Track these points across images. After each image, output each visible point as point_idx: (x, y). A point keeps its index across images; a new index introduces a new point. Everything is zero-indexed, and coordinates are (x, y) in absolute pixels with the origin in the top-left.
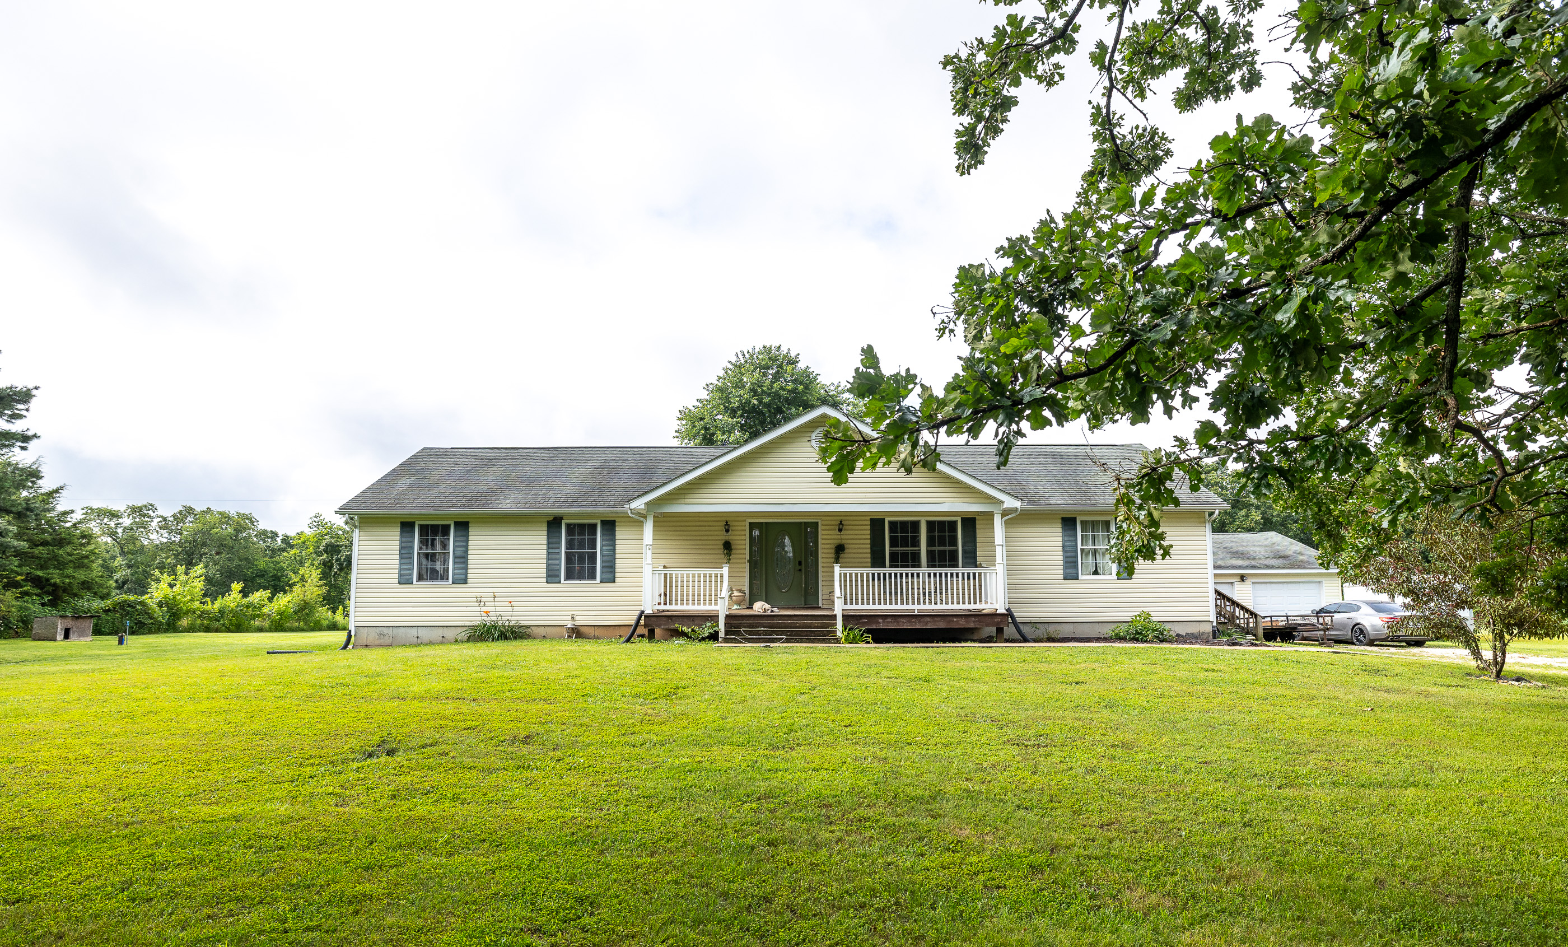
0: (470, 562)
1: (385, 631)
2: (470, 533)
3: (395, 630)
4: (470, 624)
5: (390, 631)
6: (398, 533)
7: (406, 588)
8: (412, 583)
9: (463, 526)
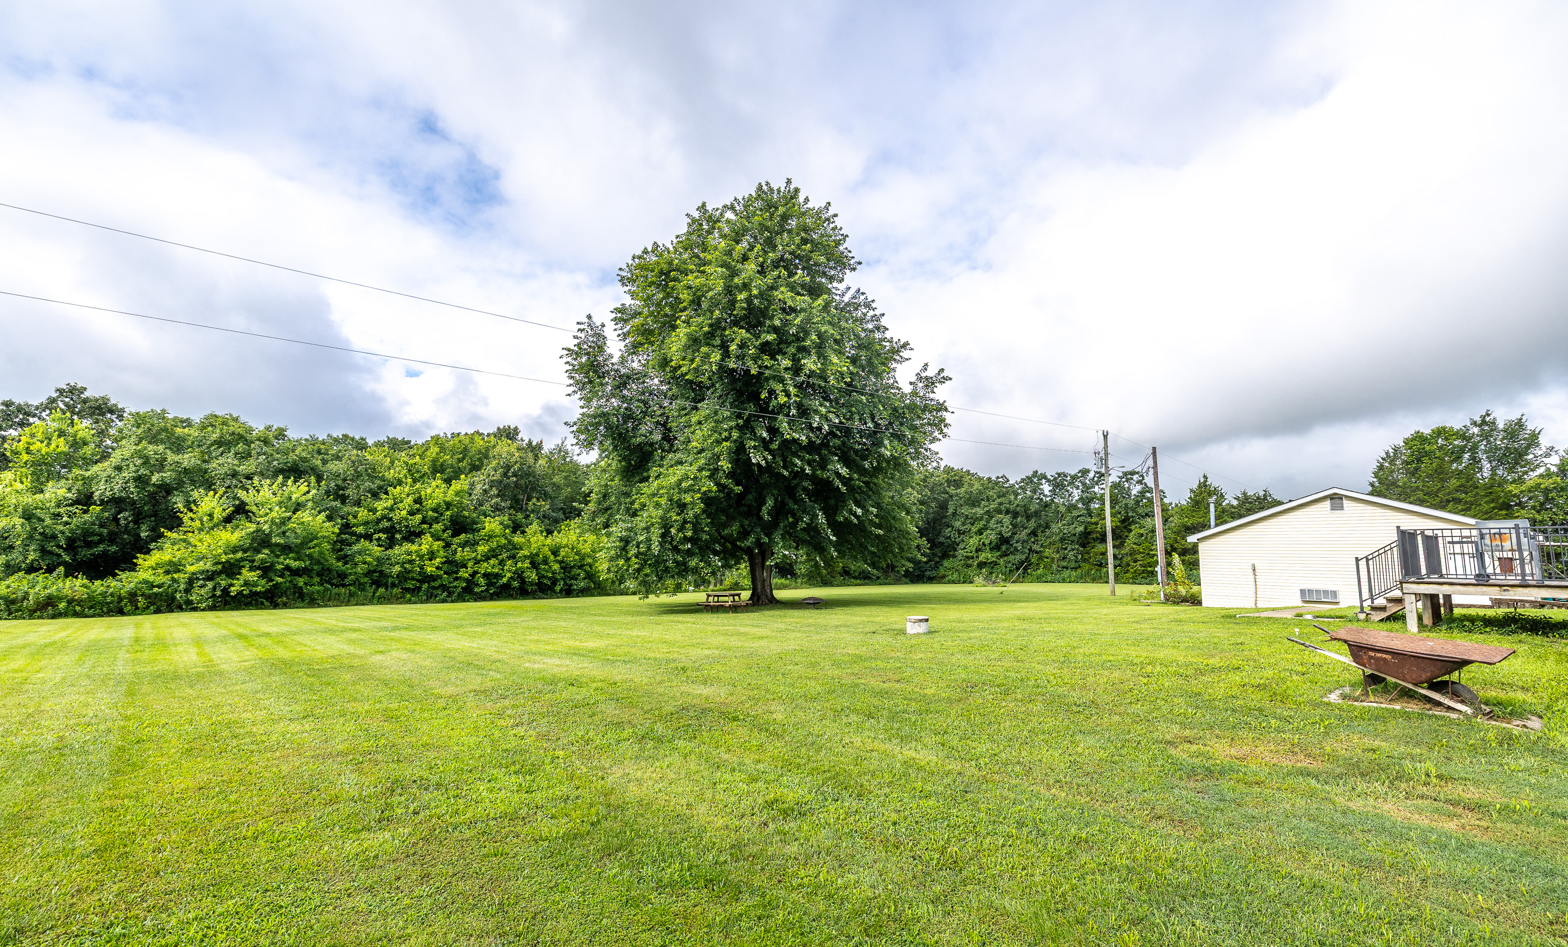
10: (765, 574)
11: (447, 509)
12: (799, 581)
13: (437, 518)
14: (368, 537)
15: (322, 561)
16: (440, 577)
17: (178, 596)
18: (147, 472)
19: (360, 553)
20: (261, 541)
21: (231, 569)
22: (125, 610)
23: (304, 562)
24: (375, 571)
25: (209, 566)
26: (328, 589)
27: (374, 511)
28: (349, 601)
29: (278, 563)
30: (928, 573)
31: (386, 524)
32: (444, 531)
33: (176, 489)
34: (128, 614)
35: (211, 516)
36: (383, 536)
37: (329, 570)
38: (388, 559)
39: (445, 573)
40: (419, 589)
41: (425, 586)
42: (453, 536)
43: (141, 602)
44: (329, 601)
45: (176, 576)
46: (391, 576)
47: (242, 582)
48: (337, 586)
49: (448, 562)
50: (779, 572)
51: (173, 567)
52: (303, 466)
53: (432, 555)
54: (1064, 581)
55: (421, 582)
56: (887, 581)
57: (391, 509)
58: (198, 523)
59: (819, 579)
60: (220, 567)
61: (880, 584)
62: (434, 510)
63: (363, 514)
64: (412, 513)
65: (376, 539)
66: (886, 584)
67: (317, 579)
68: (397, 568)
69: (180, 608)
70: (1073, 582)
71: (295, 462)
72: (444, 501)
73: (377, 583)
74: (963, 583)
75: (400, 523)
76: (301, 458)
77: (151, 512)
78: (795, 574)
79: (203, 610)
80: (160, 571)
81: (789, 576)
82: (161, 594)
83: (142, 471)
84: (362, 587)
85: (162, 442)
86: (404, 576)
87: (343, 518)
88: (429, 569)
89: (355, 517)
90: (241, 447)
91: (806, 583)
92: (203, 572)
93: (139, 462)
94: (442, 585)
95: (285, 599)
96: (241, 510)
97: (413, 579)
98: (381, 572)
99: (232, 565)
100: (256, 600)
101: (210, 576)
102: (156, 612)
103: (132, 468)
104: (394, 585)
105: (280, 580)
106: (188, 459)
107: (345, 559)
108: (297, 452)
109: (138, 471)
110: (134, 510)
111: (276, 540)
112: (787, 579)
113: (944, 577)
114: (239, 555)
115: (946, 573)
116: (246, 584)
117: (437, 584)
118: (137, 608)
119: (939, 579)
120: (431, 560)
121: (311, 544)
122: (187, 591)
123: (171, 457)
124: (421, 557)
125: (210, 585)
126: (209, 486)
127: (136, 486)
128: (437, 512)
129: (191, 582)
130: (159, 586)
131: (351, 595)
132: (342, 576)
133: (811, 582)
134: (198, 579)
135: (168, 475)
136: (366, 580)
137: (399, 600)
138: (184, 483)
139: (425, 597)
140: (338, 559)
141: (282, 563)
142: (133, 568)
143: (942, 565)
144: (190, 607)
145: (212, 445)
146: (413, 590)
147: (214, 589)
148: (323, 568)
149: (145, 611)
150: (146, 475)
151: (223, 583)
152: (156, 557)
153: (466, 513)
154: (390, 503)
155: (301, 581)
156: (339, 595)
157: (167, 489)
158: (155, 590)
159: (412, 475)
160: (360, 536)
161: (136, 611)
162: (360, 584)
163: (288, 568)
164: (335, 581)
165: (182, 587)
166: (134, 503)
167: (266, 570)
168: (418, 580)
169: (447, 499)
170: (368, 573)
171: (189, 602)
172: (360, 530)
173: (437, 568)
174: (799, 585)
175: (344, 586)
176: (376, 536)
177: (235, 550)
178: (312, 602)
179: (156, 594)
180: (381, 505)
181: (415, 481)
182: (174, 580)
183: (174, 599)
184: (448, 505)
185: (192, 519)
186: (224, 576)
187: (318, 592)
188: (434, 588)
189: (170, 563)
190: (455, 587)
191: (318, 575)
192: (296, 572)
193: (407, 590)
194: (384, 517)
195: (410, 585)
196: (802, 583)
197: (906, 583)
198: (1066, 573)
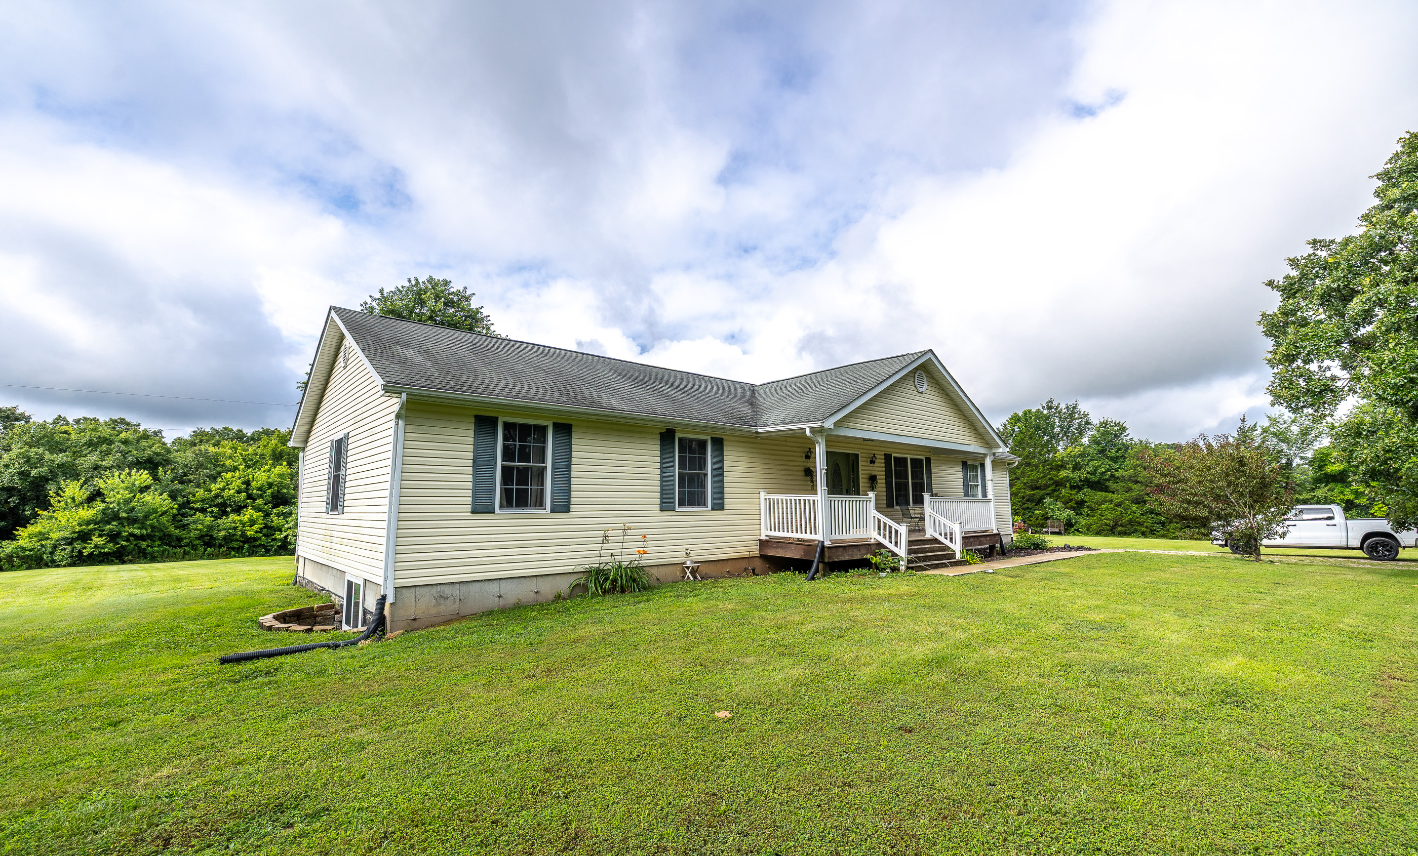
0: (573, 481)
1: (448, 590)
2: (574, 441)
3: (464, 588)
4: (579, 569)
5: (455, 591)
6: (472, 433)
7: (483, 520)
8: (492, 512)
9: (564, 430)
11: (270, 488)
13: (261, 495)
14: (203, 510)
15: (163, 529)
16: (259, 539)
17: (45, 556)
18: (29, 468)
19: (195, 522)
20: (110, 516)
21: (84, 537)
22: (4, 568)
23: (146, 530)
24: (207, 535)
25: (67, 534)
26: (166, 549)
27: (210, 491)
28: (183, 558)
29: (125, 531)
31: (219, 500)
32: (266, 504)
33: (51, 480)
34: (6, 570)
35: (73, 499)
36: (215, 509)
37: (170, 536)
38: (218, 526)
39: (264, 535)
40: (243, 547)
41: (246, 546)
42: (273, 507)
43: (17, 562)
44: (167, 558)
45: (43, 543)
46: (218, 539)
47: (92, 545)
48: (175, 547)
49: (266, 526)
51: (42, 536)
52: (157, 459)
53: (252, 522)
55: (244, 542)
57: (223, 489)
58: (62, 504)
60: (76, 535)
62: (259, 489)
63: (200, 493)
64: (239, 492)
65: (210, 512)
67: (159, 542)
68: (223, 533)
69: (47, 566)
71: (150, 455)
72: (267, 482)
73: (208, 544)
75: (230, 500)
76: (155, 453)
77: (33, 496)
79: (65, 566)
80: (35, 539)
82: (32, 555)
83: (25, 468)
84: (194, 547)
85: (43, 445)
86: (228, 539)
87: (184, 497)
88: (250, 533)
89: (194, 496)
90: (104, 447)
92: (64, 539)
93: (21, 461)
94: (260, 545)
95: (130, 557)
96: (97, 495)
97: (237, 540)
98: (211, 536)
99: (86, 534)
100: (108, 559)
101: (70, 542)
102: (27, 569)
103: (17, 465)
104: (220, 546)
105: (124, 543)
106: (60, 458)
107: (184, 527)
108: (153, 449)
109: (21, 467)
110: (20, 495)
111: (123, 515)
114: (91, 526)
116: (96, 546)
117: (257, 543)
118: (13, 566)
120: (251, 526)
121: (152, 517)
122: (52, 553)
123: (48, 456)
124: (244, 525)
125: (69, 548)
126: (76, 476)
127: (20, 479)
128: (261, 491)
129: (55, 547)
130: (30, 550)
131: (185, 553)
132: (179, 539)
134: (60, 545)
135: (44, 470)
136: (198, 542)
137: (226, 556)
138: (58, 475)
139: (247, 554)
140: (176, 528)
141: (128, 531)
142: (14, 538)
144: (54, 564)
145: (83, 446)
146: (238, 548)
147: (72, 551)
148: (164, 534)
149: (19, 568)
150: (27, 470)
151: (78, 547)
152: (31, 529)
153: (285, 491)
154: (222, 485)
155: (144, 545)
156: (175, 554)
157: (43, 480)
158: (27, 553)
159: (246, 462)
160: (197, 510)
161: (12, 568)
162: (193, 545)
163: (132, 535)
164: (173, 544)
165: (49, 550)
166: (20, 491)
167: (113, 537)
168: (241, 541)
169: (269, 480)
170: (201, 537)
171: (53, 561)
172: (198, 505)
173: (256, 532)
175: (180, 547)
176: (210, 510)
177: (88, 523)
178: (153, 559)
179: (28, 556)
180: (215, 487)
181: (248, 467)
182: (42, 546)
183: (41, 559)
184: (270, 485)
185: (59, 502)
186: (80, 542)
187: (158, 551)
188: (254, 546)
189: (40, 533)
190: (272, 546)
191: (160, 539)
192: (142, 538)
193: (233, 549)
194: (217, 496)
195: (235, 545)
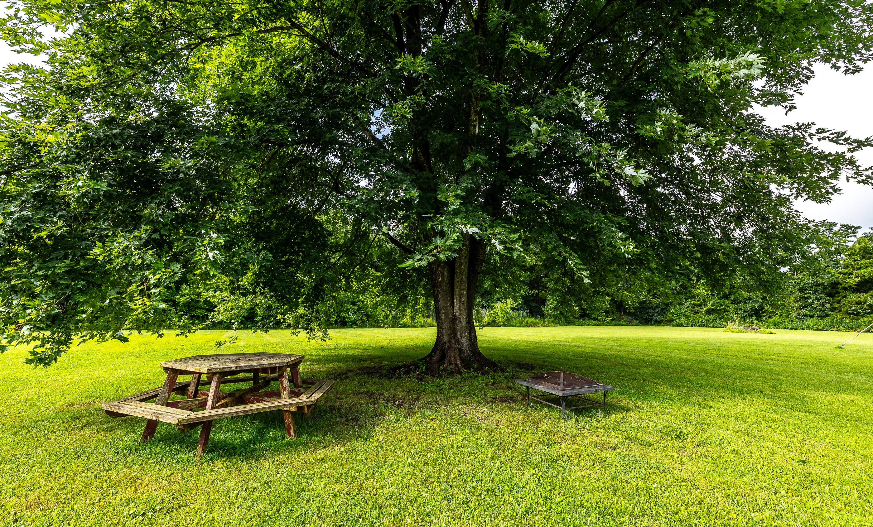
10: (456, 306)
12: (547, 320)
30: (655, 317)
50: (530, 313)
54: (809, 328)
56: (620, 323)
59: (563, 319)
61: (615, 325)
66: (620, 325)
70: (822, 329)
74: (692, 326)
78: (544, 315)
81: (539, 316)
91: (552, 322)
112: (536, 318)
113: (672, 321)
115: (674, 318)
119: (669, 323)
133: (557, 321)
143: (669, 311)
174: (546, 323)
196: (549, 322)
197: (637, 325)
198: (810, 322)
